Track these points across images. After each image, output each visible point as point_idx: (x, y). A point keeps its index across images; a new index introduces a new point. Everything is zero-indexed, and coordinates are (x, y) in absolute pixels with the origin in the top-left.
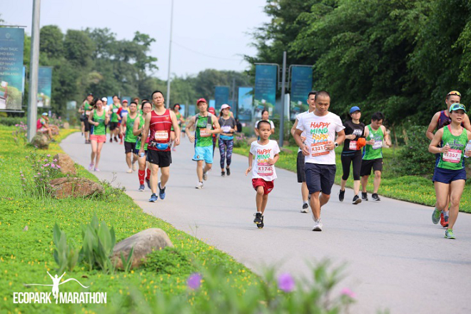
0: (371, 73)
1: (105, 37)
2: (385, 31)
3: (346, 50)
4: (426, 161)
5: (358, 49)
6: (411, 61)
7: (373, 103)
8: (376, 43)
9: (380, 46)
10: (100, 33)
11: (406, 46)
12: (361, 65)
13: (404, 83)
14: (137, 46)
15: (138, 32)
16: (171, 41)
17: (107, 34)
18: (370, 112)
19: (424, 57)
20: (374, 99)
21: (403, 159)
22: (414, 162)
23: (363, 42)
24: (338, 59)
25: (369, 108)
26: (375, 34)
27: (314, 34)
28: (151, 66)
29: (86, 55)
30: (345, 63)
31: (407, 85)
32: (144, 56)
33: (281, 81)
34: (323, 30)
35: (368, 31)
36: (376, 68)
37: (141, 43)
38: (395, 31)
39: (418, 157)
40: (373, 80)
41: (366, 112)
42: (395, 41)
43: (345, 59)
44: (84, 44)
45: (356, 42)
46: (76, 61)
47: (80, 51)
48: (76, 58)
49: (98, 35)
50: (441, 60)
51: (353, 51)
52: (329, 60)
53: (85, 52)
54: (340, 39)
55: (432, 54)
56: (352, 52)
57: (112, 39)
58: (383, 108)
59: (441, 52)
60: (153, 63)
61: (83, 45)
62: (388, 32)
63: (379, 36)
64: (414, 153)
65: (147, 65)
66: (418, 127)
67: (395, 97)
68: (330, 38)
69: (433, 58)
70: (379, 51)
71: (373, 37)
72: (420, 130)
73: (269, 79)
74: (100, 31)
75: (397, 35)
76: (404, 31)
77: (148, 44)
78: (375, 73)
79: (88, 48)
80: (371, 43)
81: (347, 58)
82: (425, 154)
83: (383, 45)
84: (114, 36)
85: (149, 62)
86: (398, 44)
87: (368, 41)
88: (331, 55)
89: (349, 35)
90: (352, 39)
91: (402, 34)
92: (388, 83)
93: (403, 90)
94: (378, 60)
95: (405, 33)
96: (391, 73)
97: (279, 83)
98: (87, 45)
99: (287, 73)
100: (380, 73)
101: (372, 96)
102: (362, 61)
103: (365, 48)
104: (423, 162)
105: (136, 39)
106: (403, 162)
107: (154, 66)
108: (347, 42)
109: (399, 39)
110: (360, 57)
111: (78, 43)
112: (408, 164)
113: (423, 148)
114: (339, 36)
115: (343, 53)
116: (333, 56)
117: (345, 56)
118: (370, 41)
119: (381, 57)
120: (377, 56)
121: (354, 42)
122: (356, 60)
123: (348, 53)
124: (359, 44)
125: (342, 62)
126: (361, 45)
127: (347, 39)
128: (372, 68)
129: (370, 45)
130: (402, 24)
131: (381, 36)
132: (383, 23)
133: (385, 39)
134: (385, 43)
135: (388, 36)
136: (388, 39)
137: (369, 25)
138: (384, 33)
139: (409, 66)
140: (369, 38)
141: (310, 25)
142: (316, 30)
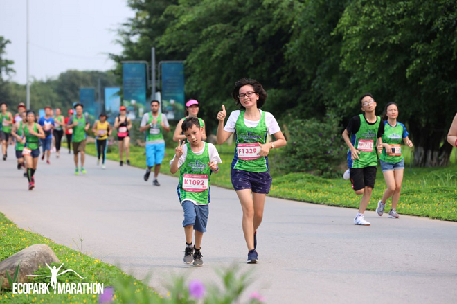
0: (247, 66)
2: (259, 20)
3: (219, 42)
4: (311, 157)
5: (232, 42)
6: (288, 51)
8: (251, 35)
9: (254, 37)
11: (282, 36)
12: (235, 58)
13: (282, 74)
19: (303, 46)
21: (287, 156)
22: (299, 158)
23: (235, 34)
24: (210, 53)
26: (248, 24)
27: (183, 27)
30: (217, 57)
31: (286, 76)
33: (151, 79)
34: (193, 22)
35: (240, 21)
36: (251, 61)
38: (270, 20)
39: (302, 153)
40: (249, 73)
42: (270, 31)
43: (217, 52)
45: (229, 34)
50: (321, 48)
51: (226, 43)
52: (201, 55)
54: (212, 31)
55: (311, 43)
56: (224, 44)
59: (319, 40)
62: (261, 21)
63: (252, 26)
64: (297, 149)
68: (200, 30)
69: (312, 46)
70: (254, 42)
71: (246, 28)
73: (137, 78)
75: (271, 24)
76: (279, 20)
77: (3, 46)
78: (251, 66)
80: (245, 34)
81: (220, 51)
83: (257, 36)
85: (5, 66)
86: (273, 34)
87: (241, 32)
88: (203, 49)
89: (220, 26)
90: (224, 31)
91: (277, 23)
94: (253, 52)
96: (267, 64)
97: (149, 81)
99: (156, 71)
100: (256, 65)
102: (236, 54)
103: (238, 40)
104: (308, 157)
106: (287, 159)
108: (218, 34)
110: (234, 49)
112: (293, 161)
114: (209, 29)
115: (215, 46)
116: (205, 50)
117: (217, 49)
118: (243, 33)
119: (256, 48)
120: (251, 48)
121: (226, 33)
122: (229, 53)
123: (220, 46)
124: (232, 35)
125: (214, 55)
126: (234, 37)
127: (218, 31)
128: (247, 61)
129: (243, 36)
130: (276, 12)
131: (255, 26)
132: (257, 12)
133: (259, 30)
134: (259, 35)
135: (263, 26)
136: (262, 29)
137: (241, 15)
138: (257, 23)
139: (286, 57)
140: (242, 30)
141: (178, 18)
142: (185, 24)
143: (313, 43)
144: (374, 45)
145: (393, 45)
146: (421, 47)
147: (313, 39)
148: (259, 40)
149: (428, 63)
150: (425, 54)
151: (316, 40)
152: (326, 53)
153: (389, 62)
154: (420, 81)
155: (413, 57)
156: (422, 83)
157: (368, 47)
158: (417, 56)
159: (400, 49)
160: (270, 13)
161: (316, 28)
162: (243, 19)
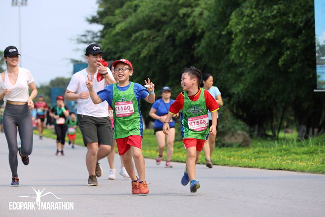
0: (168, 64)
2: (177, 27)
3: (146, 45)
5: (155, 44)
6: (197, 50)
8: (171, 38)
9: (174, 40)
11: (195, 38)
12: (158, 57)
19: (209, 45)
23: (158, 38)
24: (139, 53)
26: (168, 30)
27: (118, 34)
30: (145, 57)
34: (125, 30)
35: (163, 28)
36: (171, 59)
38: (185, 27)
40: (170, 69)
42: (185, 34)
43: (144, 53)
45: (154, 38)
50: (222, 47)
51: (152, 45)
54: (139, 36)
56: (150, 47)
62: (179, 28)
63: (172, 32)
68: (130, 35)
69: (215, 46)
70: (173, 45)
71: (166, 33)
75: (187, 30)
76: (192, 26)
78: (171, 64)
81: (146, 52)
86: (188, 37)
87: (163, 37)
88: (134, 50)
89: (145, 32)
90: (149, 36)
91: (190, 28)
94: (173, 52)
95: (193, 28)
100: (175, 63)
102: (159, 54)
103: (161, 43)
108: (145, 39)
109: (189, 33)
110: (157, 50)
114: (138, 34)
115: (142, 48)
116: (135, 52)
117: (144, 50)
118: (165, 37)
119: (175, 49)
120: (171, 49)
121: (151, 38)
122: (153, 53)
123: (146, 48)
124: (156, 39)
125: (142, 56)
126: (157, 41)
127: (145, 36)
128: (168, 60)
129: (164, 40)
130: (189, 20)
131: (174, 32)
132: (175, 21)
133: (177, 34)
134: (177, 38)
135: (180, 31)
136: (179, 34)
137: (164, 23)
138: (176, 29)
139: (195, 55)
140: (164, 34)
141: (114, 27)
142: (119, 31)
143: (215, 43)
144: (253, 41)
145: (269, 40)
146: (290, 41)
147: (215, 40)
148: (177, 42)
149: (296, 54)
150: (294, 47)
151: (218, 41)
152: (225, 51)
153: (266, 54)
154: (290, 68)
155: (284, 49)
156: (291, 70)
157: (249, 42)
158: (288, 49)
159: (275, 43)
160: (185, 21)
161: (217, 30)
162: (165, 26)
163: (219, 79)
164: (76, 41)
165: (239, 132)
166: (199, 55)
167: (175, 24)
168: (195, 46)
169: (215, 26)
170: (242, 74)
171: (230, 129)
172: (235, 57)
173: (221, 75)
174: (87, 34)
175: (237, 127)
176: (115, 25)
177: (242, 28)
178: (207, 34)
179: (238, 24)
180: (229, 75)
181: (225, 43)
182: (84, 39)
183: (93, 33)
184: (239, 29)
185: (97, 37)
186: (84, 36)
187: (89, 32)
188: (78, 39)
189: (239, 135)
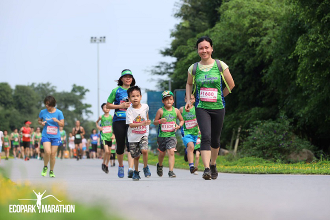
1: (48, 90)
2: (247, 55)
4: (267, 148)
6: (265, 76)
7: (240, 114)
8: (240, 66)
9: (243, 68)
10: (43, 87)
11: (263, 65)
13: (264, 96)
14: (75, 96)
15: (74, 85)
16: (98, 89)
17: (49, 87)
18: (238, 121)
19: (275, 72)
20: (241, 111)
21: (250, 148)
22: (258, 149)
25: (237, 119)
26: (237, 58)
28: (87, 112)
29: (32, 105)
31: (266, 97)
32: (81, 103)
34: (197, 58)
35: (232, 56)
36: (240, 86)
37: (78, 94)
38: (254, 55)
39: (261, 146)
40: (239, 95)
41: (235, 122)
42: (254, 62)
44: (30, 95)
46: (24, 110)
47: (27, 102)
48: (24, 108)
49: (42, 88)
50: (288, 73)
53: (31, 102)
55: (281, 69)
57: (53, 91)
58: (248, 118)
59: (287, 67)
60: (88, 109)
61: (29, 97)
62: (248, 56)
63: (241, 60)
64: (257, 143)
65: (84, 111)
66: (260, 122)
67: (257, 108)
69: (282, 72)
70: (242, 72)
71: (236, 61)
72: (261, 124)
73: (158, 102)
74: (44, 85)
75: (255, 57)
76: (261, 54)
77: (83, 94)
78: (240, 90)
79: (33, 99)
80: (236, 66)
82: (266, 143)
83: (245, 67)
84: (54, 88)
85: (84, 108)
86: (257, 65)
87: (233, 65)
91: (259, 57)
92: (251, 98)
93: (263, 102)
94: (242, 79)
95: (261, 56)
96: (253, 89)
98: (32, 97)
100: (244, 89)
101: (239, 109)
104: (265, 149)
105: (74, 90)
106: (249, 150)
107: (90, 112)
109: (257, 61)
111: (24, 96)
112: (254, 152)
113: (264, 138)
118: (234, 65)
119: (244, 77)
120: (241, 76)
128: (237, 86)
129: (234, 67)
130: (258, 48)
131: (243, 60)
132: (244, 49)
133: (246, 62)
134: (246, 66)
135: (249, 59)
136: (248, 62)
137: (233, 52)
138: (245, 58)
139: (263, 81)
140: (233, 62)
141: (186, 56)
142: (191, 59)
143: (282, 69)
147: (282, 66)
148: (246, 70)
151: (284, 67)
152: (292, 76)
160: (253, 50)
161: (284, 57)
162: (235, 55)
163: (286, 104)
164: (151, 72)
165: (304, 150)
166: (267, 81)
167: (244, 52)
168: (263, 73)
169: (282, 54)
170: (307, 97)
171: (295, 147)
172: (300, 81)
173: (288, 101)
174: (161, 65)
175: (302, 146)
176: (187, 54)
177: (307, 52)
178: (275, 61)
179: (303, 49)
180: (296, 100)
181: (291, 70)
182: (158, 70)
183: (167, 65)
184: (304, 53)
185: (171, 68)
186: (158, 67)
187: (162, 63)
188: (152, 71)
189: (304, 153)
